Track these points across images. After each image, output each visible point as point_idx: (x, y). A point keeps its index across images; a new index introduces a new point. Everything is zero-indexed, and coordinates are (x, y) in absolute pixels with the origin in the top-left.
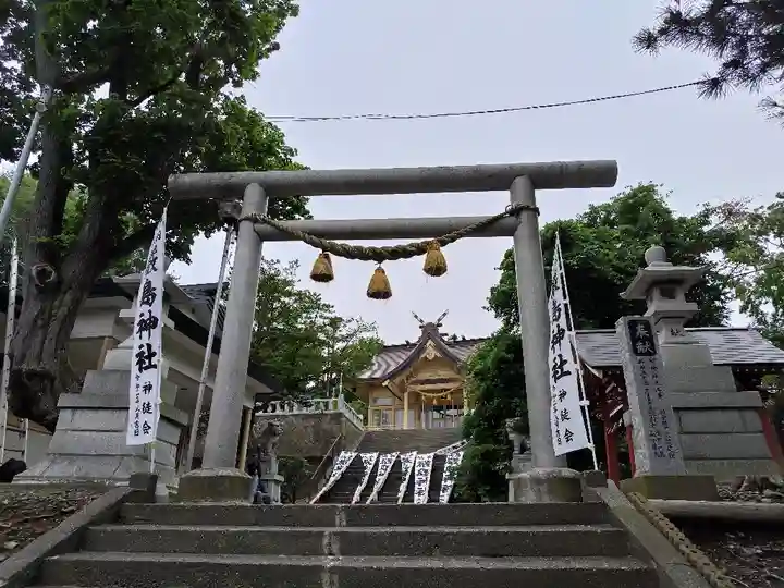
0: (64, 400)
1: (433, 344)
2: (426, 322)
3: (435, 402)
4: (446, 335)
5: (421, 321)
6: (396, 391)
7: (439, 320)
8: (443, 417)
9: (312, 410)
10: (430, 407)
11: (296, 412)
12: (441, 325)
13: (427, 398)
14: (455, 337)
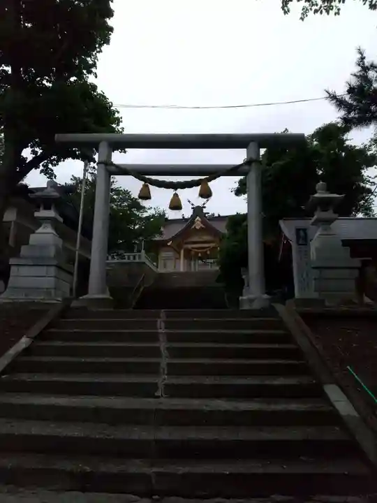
0: (12, 261)
1: (200, 219)
2: (196, 205)
3: (200, 255)
4: (208, 213)
5: (193, 205)
6: (176, 248)
7: (204, 204)
8: (205, 264)
9: (126, 261)
10: (197, 258)
11: (116, 261)
12: (205, 207)
13: (196, 252)
14: (213, 215)
